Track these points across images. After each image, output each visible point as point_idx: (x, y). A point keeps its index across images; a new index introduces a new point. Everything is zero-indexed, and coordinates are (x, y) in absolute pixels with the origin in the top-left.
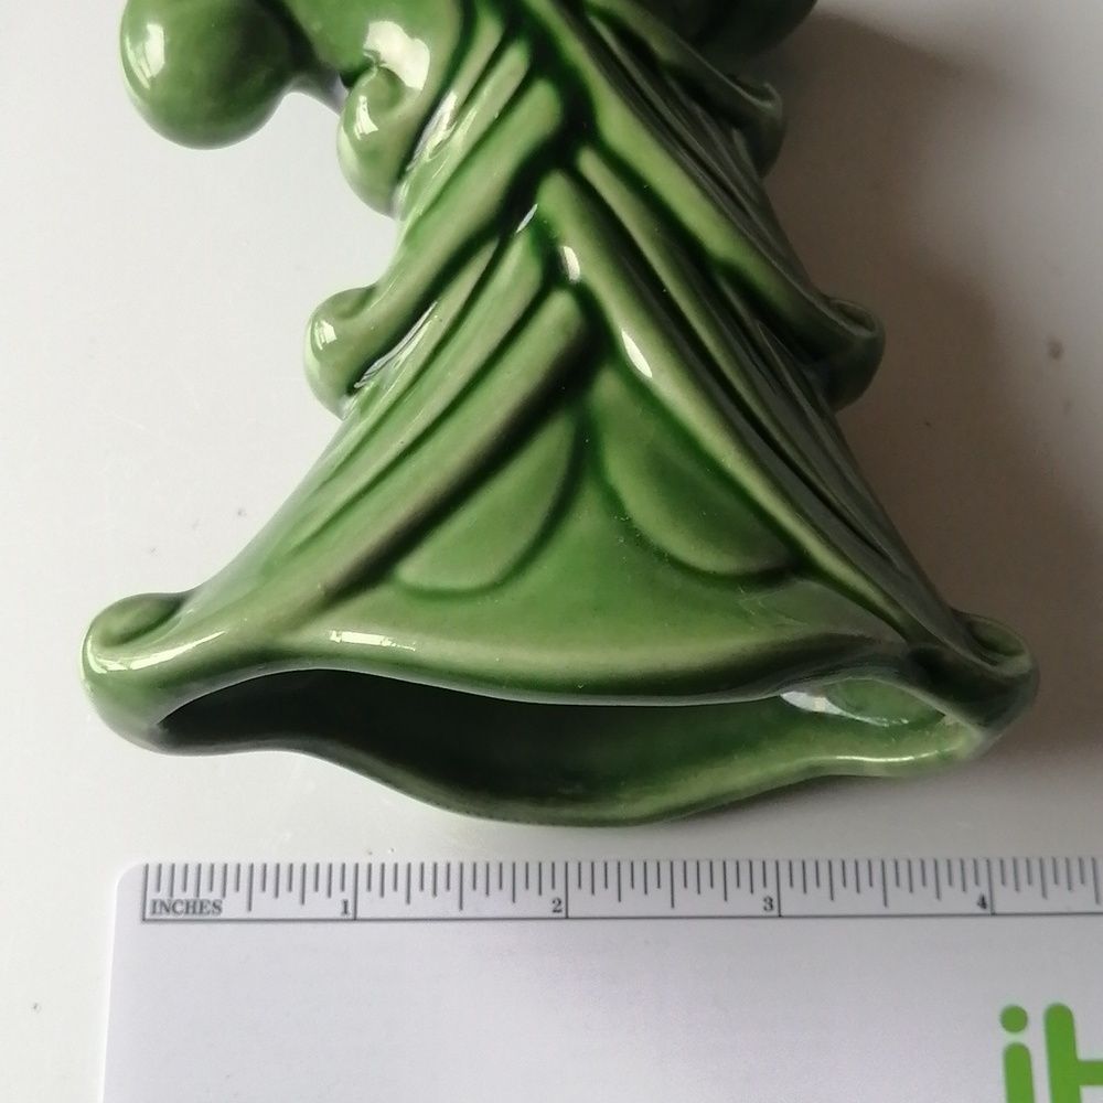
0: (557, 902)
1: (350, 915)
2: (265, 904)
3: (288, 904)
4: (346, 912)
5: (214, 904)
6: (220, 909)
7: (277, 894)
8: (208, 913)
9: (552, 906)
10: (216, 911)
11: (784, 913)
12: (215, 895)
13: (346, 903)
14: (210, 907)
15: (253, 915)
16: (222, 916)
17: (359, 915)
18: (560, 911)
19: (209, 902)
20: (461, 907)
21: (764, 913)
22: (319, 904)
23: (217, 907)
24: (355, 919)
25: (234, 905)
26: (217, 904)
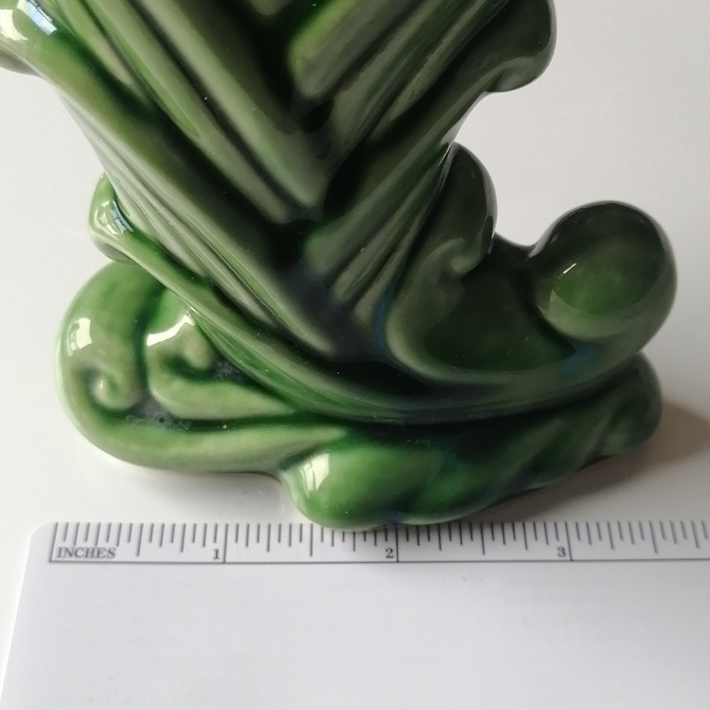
0: (389, 551)
1: (220, 559)
2: (150, 551)
3: (170, 551)
4: (217, 557)
5: (109, 551)
6: (113, 554)
7: (161, 544)
8: (104, 557)
9: (386, 554)
10: (110, 555)
11: (574, 558)
12: (111, 544)
13: (217, 552)
14: (105, 553)
15: (141, 559)
16: (115, 559)
17: (228, 560)
18: (392, 557)
19: (105, 549)
20: (311, 554)
21: (558, 558)
22: (195, 551)
23: (111, 553)
24: (224, 563)
25: (125, 551)
26: (112, 550)
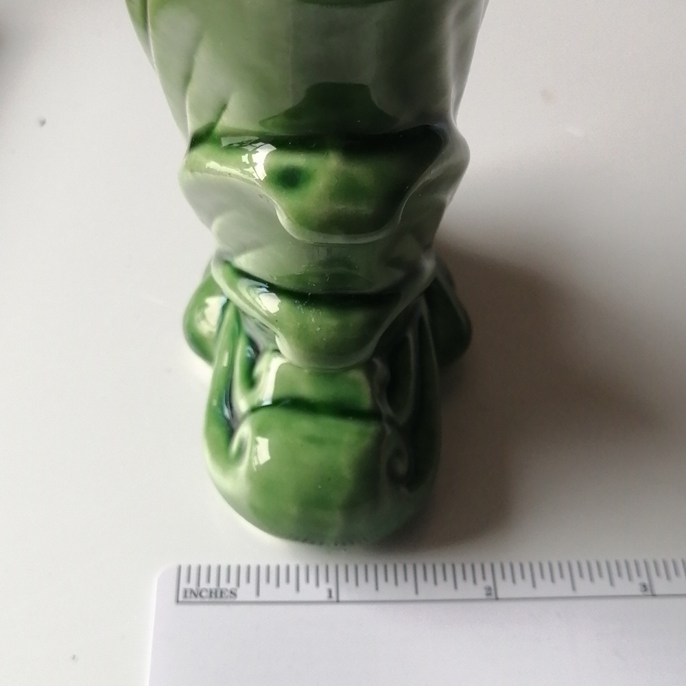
0: (488, 588)
1: (334, 599)
2: (268, 592)
3: (287, 591)
4: (330, 596)
5: (231, 592)
6: (235, 595)
7: (278, 584)
8: (227, 597)
9: (485, 591)
10: (232, 595)
11: (657, 592)
12: (232, 585)
13: (330, 592)
14: (228, 594)
15: (261, 598)
16: (237, 599)
17: (341, 598)
18: (491, 594)
19: (227, 589)
20: (417, 592)
21: (640, 593)
22: (310, 591)
23: (233, 593)
24: (338, 601)
25: (246, 592)
26: (234, 591)
